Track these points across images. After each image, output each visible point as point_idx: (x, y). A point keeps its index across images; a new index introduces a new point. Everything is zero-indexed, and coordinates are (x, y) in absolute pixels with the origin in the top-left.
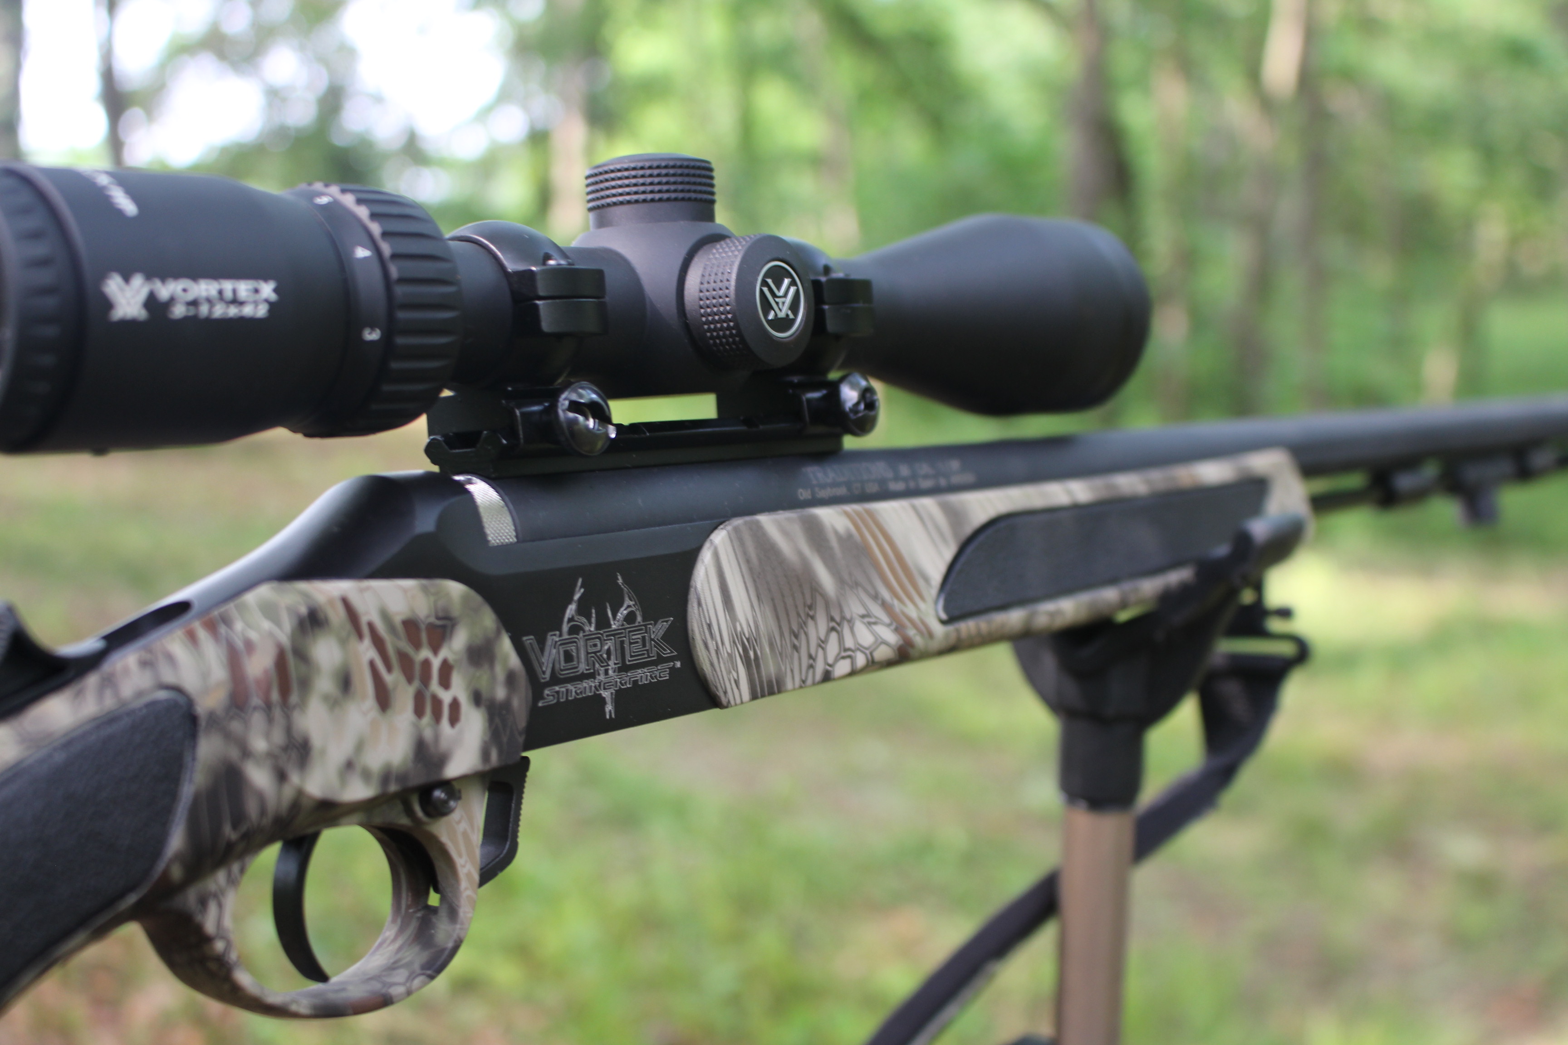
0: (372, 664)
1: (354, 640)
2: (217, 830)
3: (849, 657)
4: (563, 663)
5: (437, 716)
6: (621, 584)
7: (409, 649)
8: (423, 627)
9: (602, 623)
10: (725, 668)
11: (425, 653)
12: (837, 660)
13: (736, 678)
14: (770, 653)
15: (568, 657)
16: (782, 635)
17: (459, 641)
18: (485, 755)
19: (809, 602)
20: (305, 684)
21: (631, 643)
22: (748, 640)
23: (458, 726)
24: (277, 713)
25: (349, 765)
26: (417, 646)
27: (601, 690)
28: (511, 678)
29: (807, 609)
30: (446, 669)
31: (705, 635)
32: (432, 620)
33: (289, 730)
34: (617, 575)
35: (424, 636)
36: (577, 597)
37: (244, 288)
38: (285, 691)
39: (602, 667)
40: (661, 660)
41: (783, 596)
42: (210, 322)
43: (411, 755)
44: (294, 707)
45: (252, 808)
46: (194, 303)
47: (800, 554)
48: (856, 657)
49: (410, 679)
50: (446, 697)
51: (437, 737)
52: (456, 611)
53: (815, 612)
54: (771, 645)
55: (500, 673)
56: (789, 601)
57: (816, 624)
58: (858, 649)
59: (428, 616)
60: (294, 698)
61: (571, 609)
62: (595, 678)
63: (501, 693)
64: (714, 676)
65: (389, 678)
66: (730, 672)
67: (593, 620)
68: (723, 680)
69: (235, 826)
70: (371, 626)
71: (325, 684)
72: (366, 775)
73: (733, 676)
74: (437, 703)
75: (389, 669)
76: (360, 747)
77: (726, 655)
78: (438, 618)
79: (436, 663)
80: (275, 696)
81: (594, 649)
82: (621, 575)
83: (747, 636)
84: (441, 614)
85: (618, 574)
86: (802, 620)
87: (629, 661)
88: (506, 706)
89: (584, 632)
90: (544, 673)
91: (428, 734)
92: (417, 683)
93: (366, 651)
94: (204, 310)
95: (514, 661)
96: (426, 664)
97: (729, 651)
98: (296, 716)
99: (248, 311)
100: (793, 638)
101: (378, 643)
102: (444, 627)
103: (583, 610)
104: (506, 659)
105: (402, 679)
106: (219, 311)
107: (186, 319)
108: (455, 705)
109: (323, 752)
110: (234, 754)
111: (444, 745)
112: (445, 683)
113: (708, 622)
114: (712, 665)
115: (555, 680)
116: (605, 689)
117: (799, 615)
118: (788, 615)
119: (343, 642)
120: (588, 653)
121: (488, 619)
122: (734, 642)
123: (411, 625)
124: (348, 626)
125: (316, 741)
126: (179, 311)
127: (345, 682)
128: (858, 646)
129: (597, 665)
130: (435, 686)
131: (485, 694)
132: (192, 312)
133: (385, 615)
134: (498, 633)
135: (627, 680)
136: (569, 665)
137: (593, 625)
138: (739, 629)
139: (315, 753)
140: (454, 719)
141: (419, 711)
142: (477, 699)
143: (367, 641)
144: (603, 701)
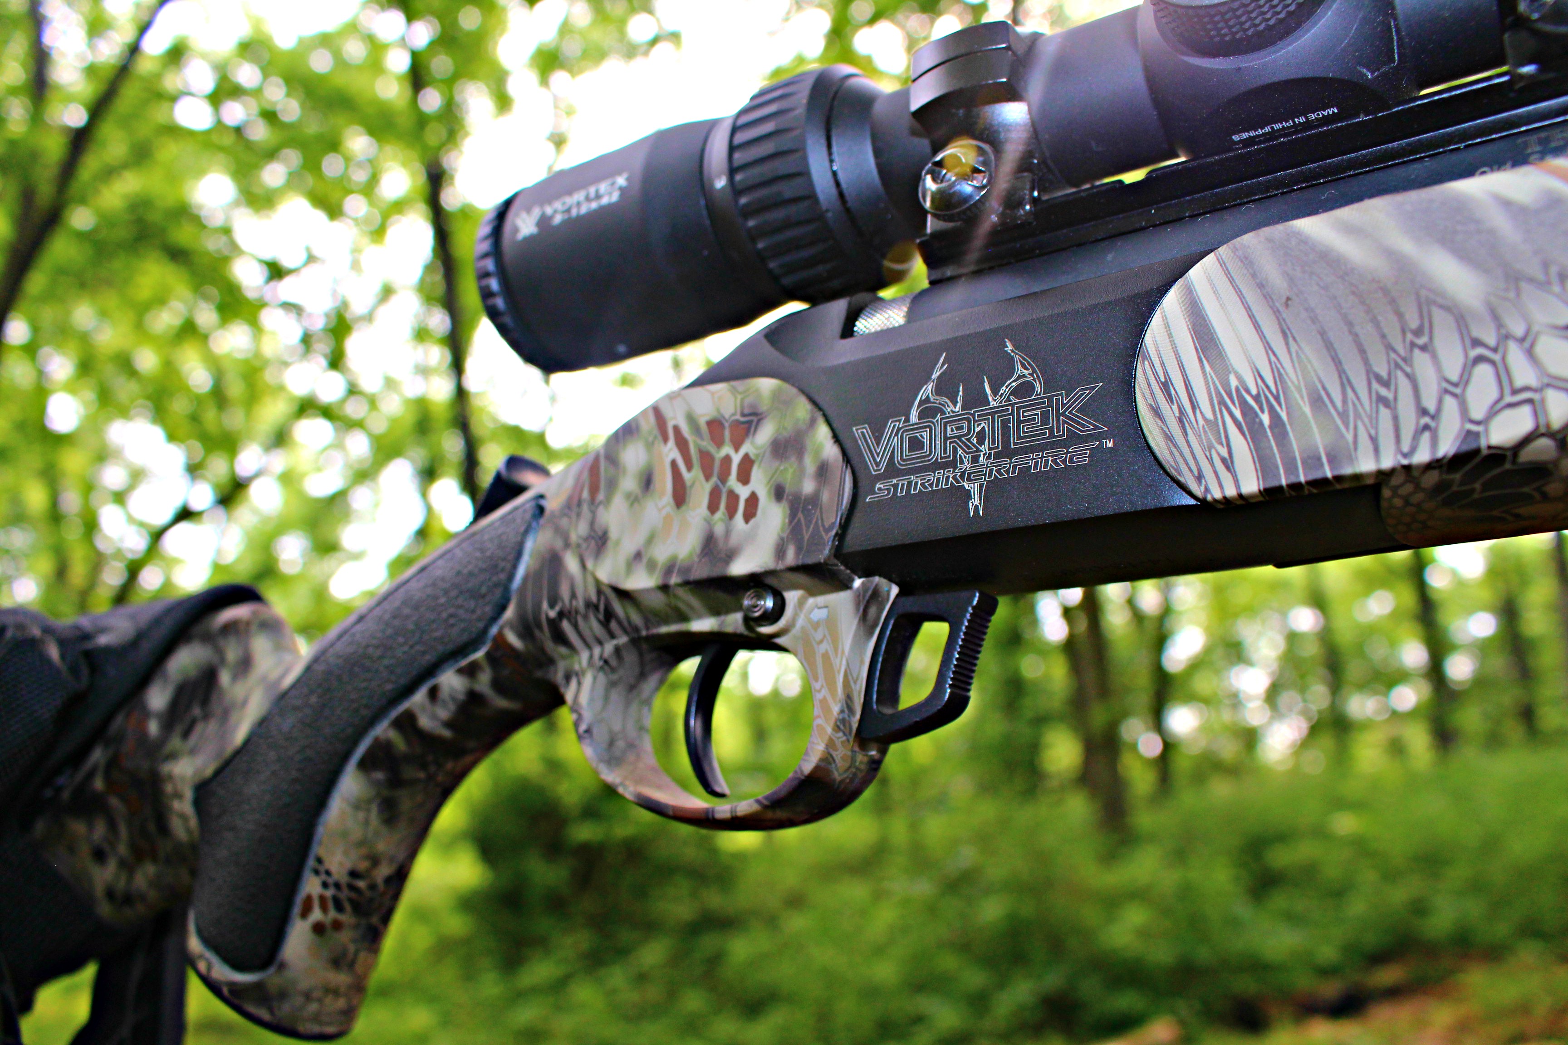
0: (674, 464)
1: (659, 443)
2: (537, 607)
3: (1530, 401)
4: (906, 452)
5: (731, 512)
6: (1010, 352)
7: (712, 449)
8: (727, 425)
9: (975, 399)
10: (1200, 442)
11: (727, 450)
12: (1493, 412)
13: (1226, 455)
14: (1313, 415)
15: (916, 444)
16: (1345, 382)
17: (765, 434)
18: (780, 552)
19: (1414, 324)
20: (612, 485)
21: (1019, 422)
22: (1256, 398)
23: (752, 522)
24: (585, 508)
25: (638, 556)
26: (719, 444)
27: (964, 481)
28: (823, 471)
29: (1409, 336)
30: (747, 464)
31: (1154, 399)
32: (738, 417)
33: (592, 524)
34: (1005, 342)
35: (727, 434)
36: (935, 376)
37: (603, 187)
38: (594, 489)
39: (968, 453)
40: (1074, 438)
41: (1350, 324)
42: (579, 218)
43: (698, 550)
44: (600, 503)
45: (564, 592)
46: (568, 211)
47: (1390, 254)
48: (1543, 401)
49: (708, 478)
50: (743, 492)
51: (728, 533)
52: (763, 408)
53: (1431, 338)
54: (1317, 402)
55: (810, 465)
56: (1366, 332)
57: (1434, 357)
58: (1548, 385)
59: (734, 414)
60: (601, 496)
61: (928, 389)
62: (955, 468)
63: (808, 487)
64: (1171, 453)
65: (687, 476)
66: (1211, 447)
67: (959, 399)
68: (1195, 458)
69: (552, 606)
70: (676, 429)
71: (629, 483)
72: (651, 566)
73: (1219, 454)
74: (733, 497)
75: (689, 467)
76: (650, 540)
77: (1201, 422)
78: (743, 415)
79: (736, 459)
80: (586, 494)
81: (960, 433)
82: (1010, 340)
83: (1254, 392)
84: (746, 411)
85: (1006, 340)
86: (1399, 355)
87: (1015, 444)
88: (814, 500)
89: (943, 413)
90: (878, 464)
91: (719, 529)
92: (714, 479)
93: (671, 452)
94: (574, 212)
95: (831, 451)
96: (727, 459)
97: (1209, 416)
98: (601, 510)
99: (605, 201)
100: (1375, 386)
101: (682, 444)
102: (749, 423)
103: (945, 388)
104: (818, 450)
105: (701, 476)
106: (584, 210)
107: (564, 223)
108: (753, 500)
109: (618, 543)
110: (559, 544)
111: (734, 541)
112: (744, 478)
113: (1163, 380)
114: (1169, 438)
115: (892, 471)
116: (969, 479)
117: (1390, 348)
118: (1362, 352)
119: (649, 446)
120: (946, 438)
121: (803, 409)
122: (1222, 402)
123: (715, 425)
124: (656, 432)
125: (613, 534)
126: (558, 219)
127: (647, 481)
128: (1546, 380)
129: (960, 452)
130: (733, 482)
131: (788, 489)
132: (566, 216)
133: (691, 419)
134: (812, 422)
135: (1009, 467)
136: (917, 454)
137: (959, 405)
138: (1234, 382)
139: (610, 544)
140: (749, 515)
141: (713, 507)
142: (779, 493)
143: (671, 443)
144: (968, 495)
